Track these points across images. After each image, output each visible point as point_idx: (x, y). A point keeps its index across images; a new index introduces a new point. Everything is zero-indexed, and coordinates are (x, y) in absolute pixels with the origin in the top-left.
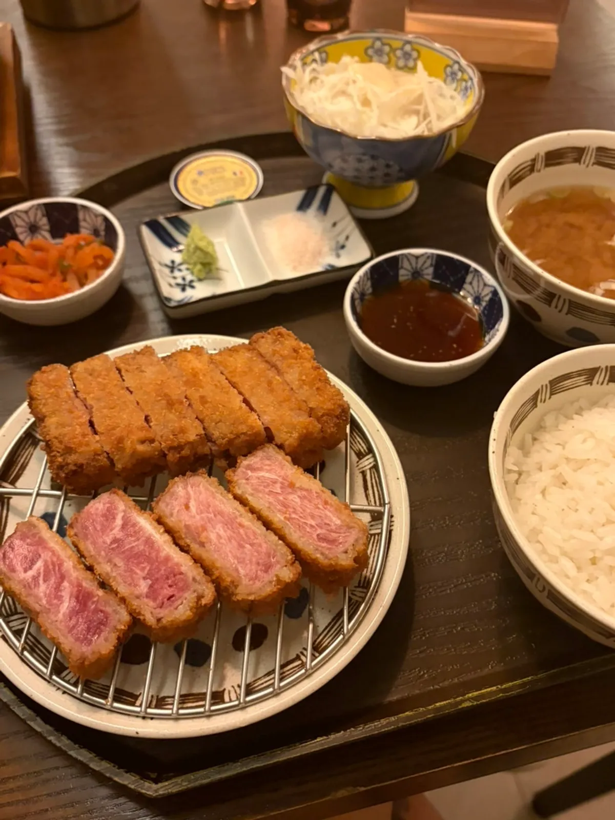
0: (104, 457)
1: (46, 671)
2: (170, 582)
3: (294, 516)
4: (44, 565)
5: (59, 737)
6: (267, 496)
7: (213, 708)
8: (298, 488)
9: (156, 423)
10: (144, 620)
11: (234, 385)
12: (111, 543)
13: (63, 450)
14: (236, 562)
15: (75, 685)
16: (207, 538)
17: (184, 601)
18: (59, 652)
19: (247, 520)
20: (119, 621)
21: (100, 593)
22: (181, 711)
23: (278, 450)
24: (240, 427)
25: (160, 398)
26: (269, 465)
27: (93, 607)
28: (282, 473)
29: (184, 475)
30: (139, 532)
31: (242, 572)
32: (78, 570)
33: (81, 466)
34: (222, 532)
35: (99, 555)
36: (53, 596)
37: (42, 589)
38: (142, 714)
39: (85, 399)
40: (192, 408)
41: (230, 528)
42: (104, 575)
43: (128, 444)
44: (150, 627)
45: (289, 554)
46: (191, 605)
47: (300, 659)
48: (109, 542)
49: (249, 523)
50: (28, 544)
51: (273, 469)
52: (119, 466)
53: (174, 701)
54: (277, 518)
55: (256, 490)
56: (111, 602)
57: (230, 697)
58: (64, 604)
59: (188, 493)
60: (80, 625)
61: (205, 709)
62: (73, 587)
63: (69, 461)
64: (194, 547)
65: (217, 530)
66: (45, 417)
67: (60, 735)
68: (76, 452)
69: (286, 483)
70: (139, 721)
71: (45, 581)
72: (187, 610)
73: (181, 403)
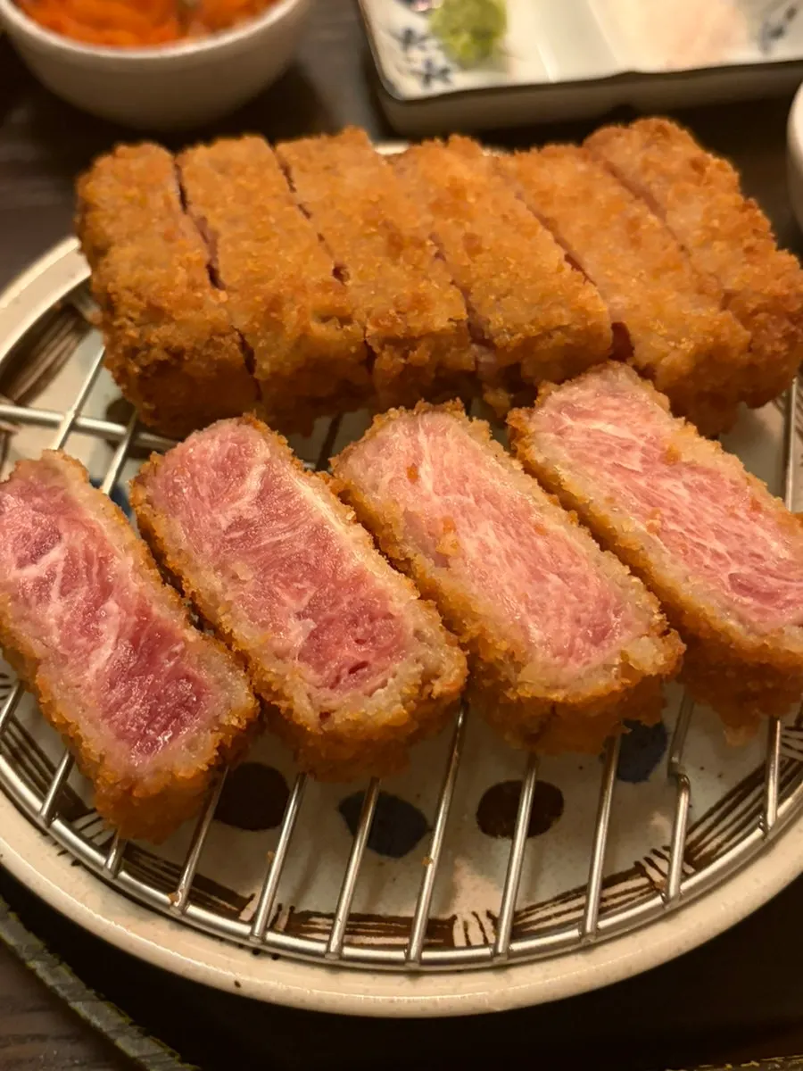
0: (233, 341)
1: (41, 806)
2: (360, 631)
3: (672, 526)
4: (66, 560)
5: (53, 967)
6: (607, 475)
7: (427, 955)
8: (686, 464)
9: (359, 283)
10: (290, 710)
11: (548, 223)
12: (231, 528)
13: (143, 313)
14: (523, 610)
15: (104, 849)
16: (456, 545)
17: (391, 681)
18: (75, 766)
19: (556, 521)
20: (228, 706)
21: (192, 635)
22: (348, 951)
23: (639, 379)
24: (555, 312)
25: (373, 230)
26: (616, 409)
27: (170, 665)
28: (648, 430)
29: (410, 406)
30: (298, 511)
31: (536, 634)
32: (143, 577)
33: (178, 354)
34: (491, 540)
35: (200, 549)
36: (77, 629)
37: (55, 609)
38: (254, 942)
39: (204, 219)
40: (444, 259)
41: (513, 532)
42: (205, 596)
43: (291, 316)
44: (301, 729)
45: (656, 611)
46: (407, 690)
47: (645, 875)
48: (224, 524)
49: (562, 528)
50: (34, 509)
51: (625, 417)
52: (265, 366)
53: (333, 925)
54: (631, 526)
55: (581, 457)
56: (215, 660)
57: (467, 936)
58: (102, 650)
59: (416, 446)
60: (133, 703)
61: (408, 955)
62: (129, 615)
63: (153, 339)
64: (424, 564)
65: (480, 534)
66: (110, 245)
67: (57, 960)
68: (172, 320)
69: (657, 453)
70: (245, 958)
71: (63, 593)
72: (395, 702)
73: (421, 245)
